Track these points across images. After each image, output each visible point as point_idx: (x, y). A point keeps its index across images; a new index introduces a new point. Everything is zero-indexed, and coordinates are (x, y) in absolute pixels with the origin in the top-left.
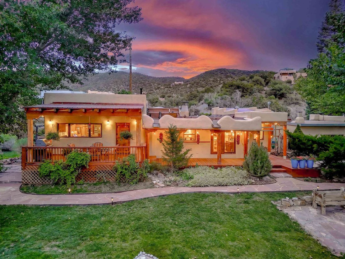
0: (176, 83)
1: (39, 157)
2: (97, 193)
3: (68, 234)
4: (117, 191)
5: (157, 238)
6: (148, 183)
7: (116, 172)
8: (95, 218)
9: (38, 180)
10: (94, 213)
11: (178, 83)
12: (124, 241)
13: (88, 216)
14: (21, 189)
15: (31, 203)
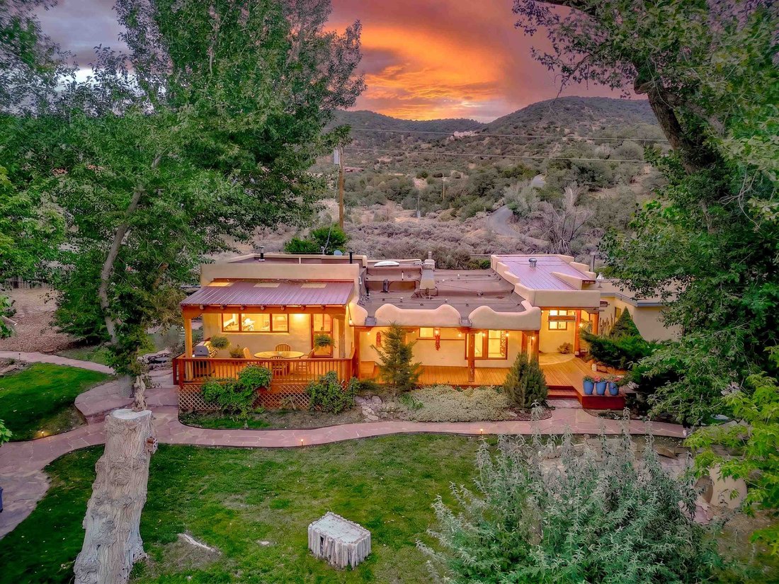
0: (457, 134)
1: (202, 370)
2: (282, 428)
3: (249, 487)
4: (310, 426)
5: (353, 496)
6: (354, 415)
7: (310, 396)
8: (281, 467)
9: (200, 404)
10: (280, 459)
11: (462, 135)
12: (315, 498)
13: (270, 464)
14: (180, 418)
15: (197, 442)
